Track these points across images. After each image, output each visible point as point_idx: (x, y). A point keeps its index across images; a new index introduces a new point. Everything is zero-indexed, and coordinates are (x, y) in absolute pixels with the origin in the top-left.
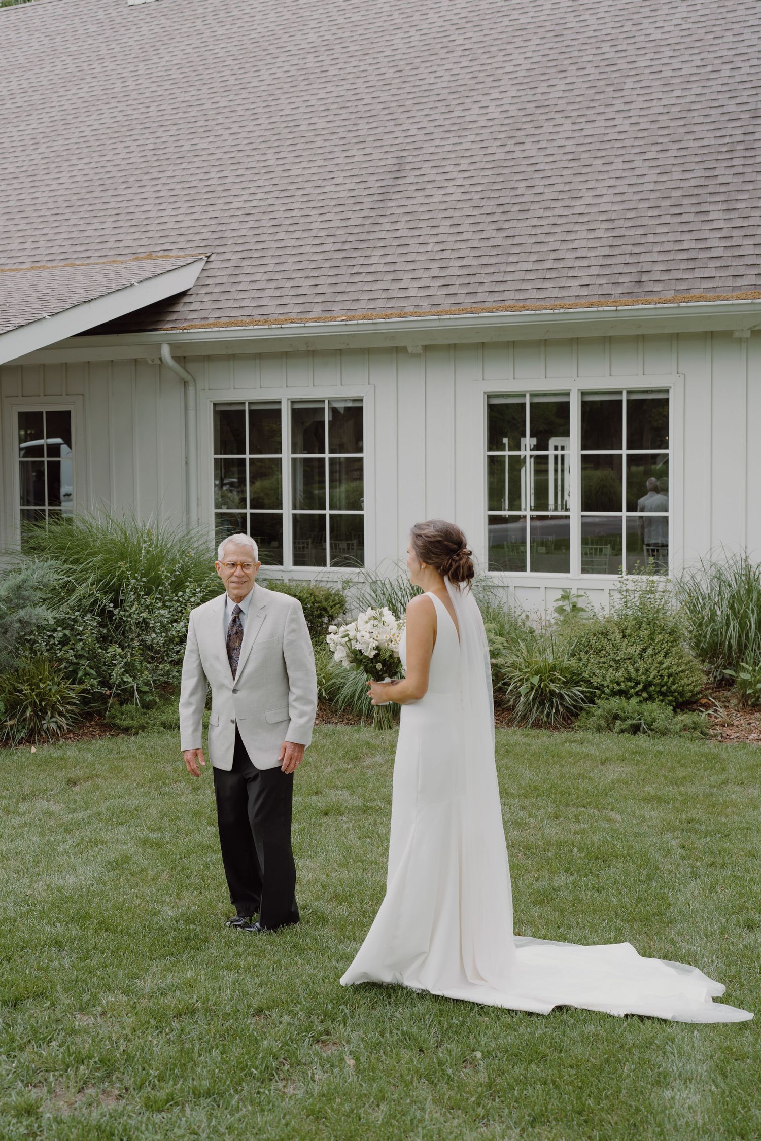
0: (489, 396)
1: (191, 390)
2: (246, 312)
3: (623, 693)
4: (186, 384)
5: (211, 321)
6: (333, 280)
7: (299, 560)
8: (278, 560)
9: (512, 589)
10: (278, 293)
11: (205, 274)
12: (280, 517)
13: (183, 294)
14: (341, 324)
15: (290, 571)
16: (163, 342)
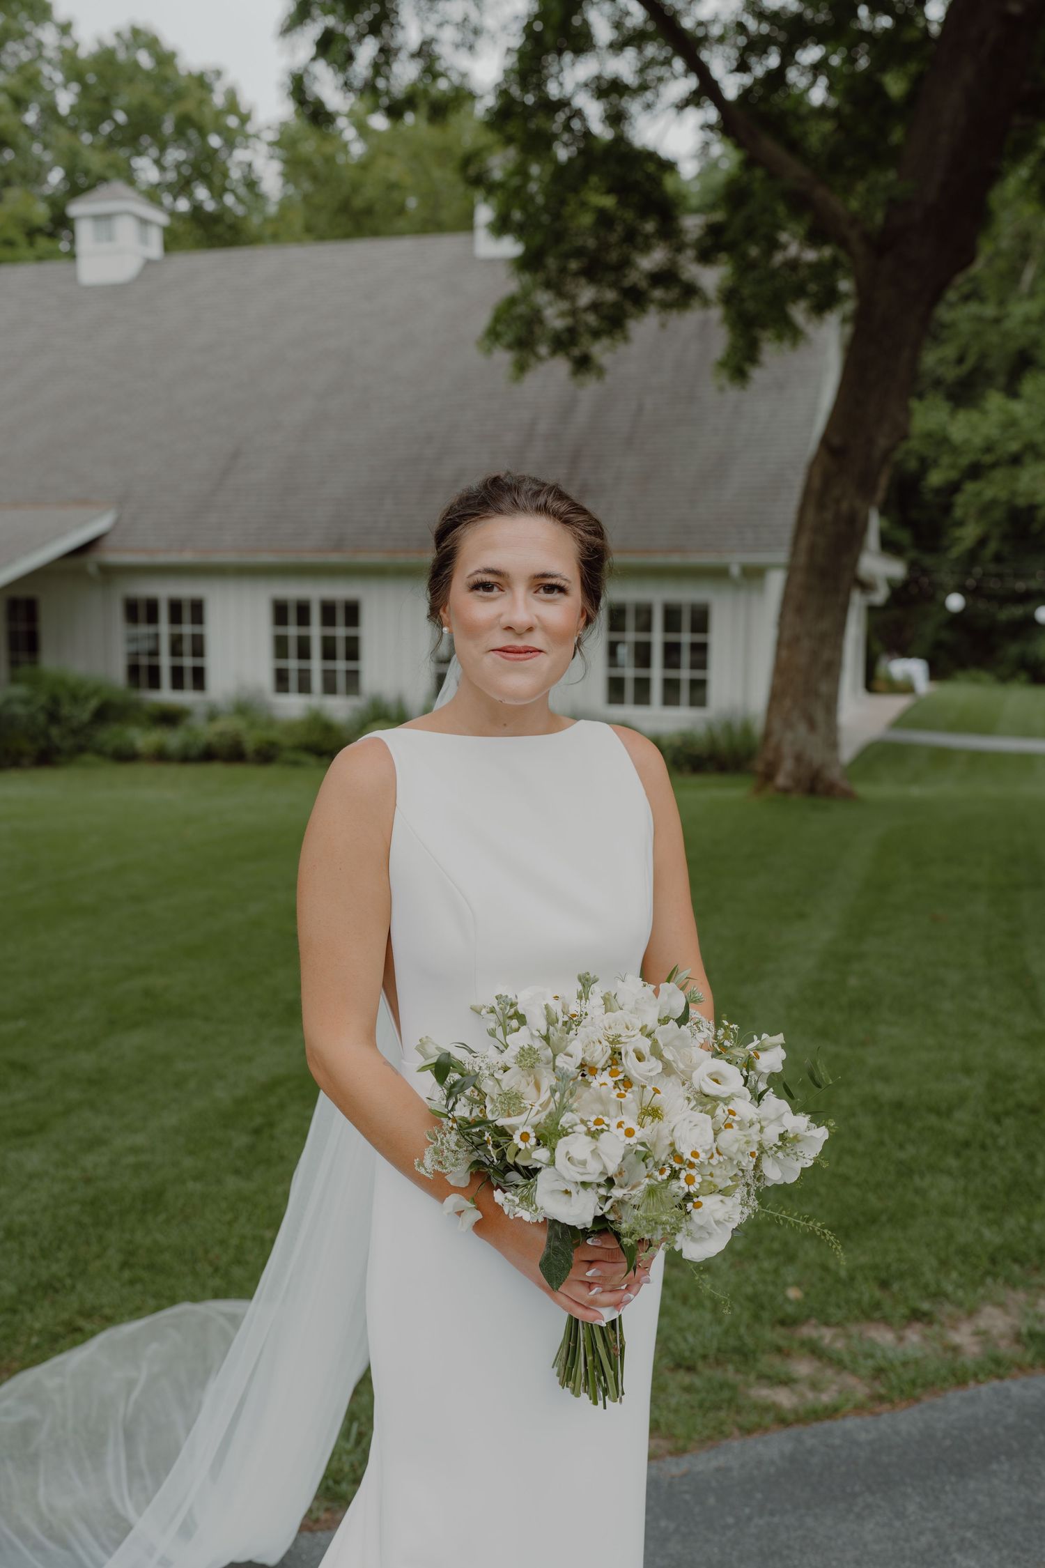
0: (273, 599)
1: (110, 589)
3: (294, 749)
4: (105, 585)
5: (119, 551)
7: (173, 687)
8: (160, 688)
11: (116, 521)
12: (161, 665)
13: (105, 533)
14: (187, 557)
15: (166, 695)
16: (91, 562)
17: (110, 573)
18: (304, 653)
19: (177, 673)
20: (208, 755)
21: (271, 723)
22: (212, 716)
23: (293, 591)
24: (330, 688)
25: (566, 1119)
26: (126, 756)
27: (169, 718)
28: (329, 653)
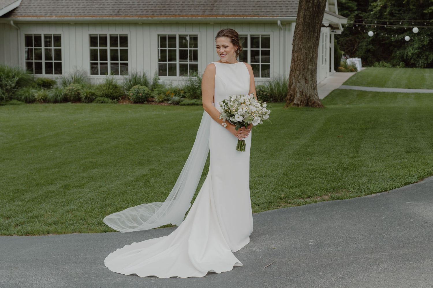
0: (90, 35)
1: (19, 31)
2: (32, 14)
3: (101, 97)
4: (17, 30)
5: (23, 16)
6: (53, 6)
7: (47, 73)
8: (41, 73)
9: (95, 79)
10: (40, 9)
11: (22, 2)
12: (41, 63)
13: (17, 8)
14: (54, 18)
15: (44, 76)
16: (11, 20)
17: (19, 24)
18: (104, 57)
19: (49, 66)
20: (65, 99)
21: (91, 87)
22: (65, 84)
23: (98, 32)
24: (115, 72)
25: (239, 108)
26: (30, 101)
27: (47, 85)
28: (114, 58)
